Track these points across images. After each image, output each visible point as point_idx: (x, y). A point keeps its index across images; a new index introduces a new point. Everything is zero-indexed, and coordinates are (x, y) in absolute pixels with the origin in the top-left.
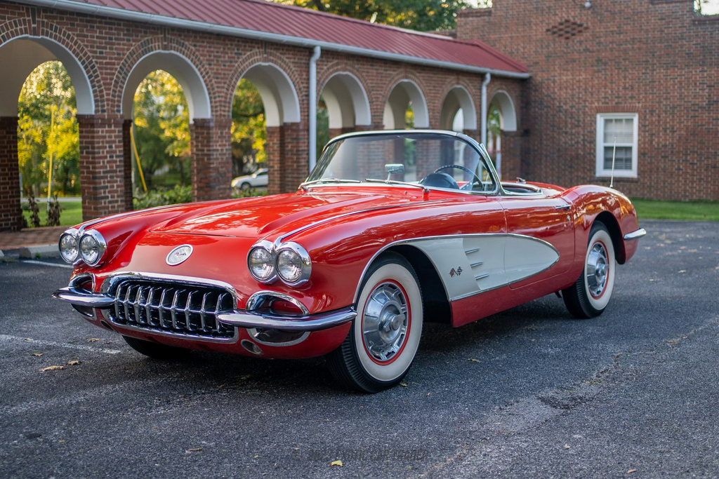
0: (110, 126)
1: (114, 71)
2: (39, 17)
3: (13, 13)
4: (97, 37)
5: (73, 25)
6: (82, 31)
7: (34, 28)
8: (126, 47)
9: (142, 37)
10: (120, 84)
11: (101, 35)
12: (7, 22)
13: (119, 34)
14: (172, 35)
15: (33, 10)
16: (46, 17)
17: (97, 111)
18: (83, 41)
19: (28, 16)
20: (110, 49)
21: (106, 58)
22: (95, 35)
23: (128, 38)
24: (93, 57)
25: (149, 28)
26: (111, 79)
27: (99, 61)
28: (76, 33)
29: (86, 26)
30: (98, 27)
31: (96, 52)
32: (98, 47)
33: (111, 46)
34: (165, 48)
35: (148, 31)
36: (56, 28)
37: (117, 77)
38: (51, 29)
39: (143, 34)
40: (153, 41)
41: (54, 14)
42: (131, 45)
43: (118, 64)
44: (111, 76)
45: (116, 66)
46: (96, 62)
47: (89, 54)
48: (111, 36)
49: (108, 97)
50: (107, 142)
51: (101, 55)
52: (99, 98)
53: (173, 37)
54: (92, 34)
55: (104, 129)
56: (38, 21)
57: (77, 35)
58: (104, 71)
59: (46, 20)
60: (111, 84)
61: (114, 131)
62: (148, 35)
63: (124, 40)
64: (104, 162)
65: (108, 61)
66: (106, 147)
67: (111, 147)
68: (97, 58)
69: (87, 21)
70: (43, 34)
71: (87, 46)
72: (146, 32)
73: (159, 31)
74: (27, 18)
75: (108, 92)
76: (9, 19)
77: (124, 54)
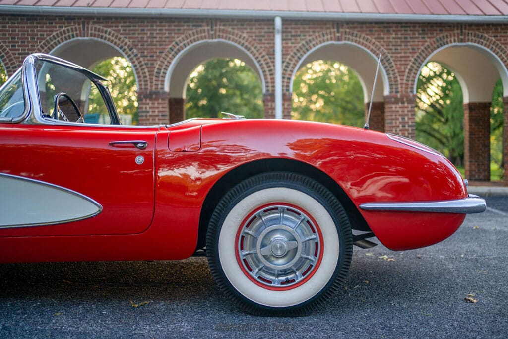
0: (403, 103)
1: (408, 62)
2: (342, 28)
3: (322, 28)
4: (393, 38)
5: (371, 31)
6: (380, 35)
7: (338, 37)
8: (420, 43)
9: (437, 34)
10: (414, 71)
11: (397, 36)
12: (317, 34)
13: (414, 34)
14: (469, 30)
15: (338, 25)
16: (349, 28)
17: (391, 92)
18: (380, 42)
19: (334, 28)
20: (405, 45)
21: (401, 53)
22: (391, 36)
23: (423, 36)
24: (389, 53)
25: (445, 27)
26: (405, 68)
27: (394, 55)
28: (373, 37)
29: (383, 31)
30: (394, 31)
31: (391, 49)
32: (393, 45)
33: (406, 44)
34: (462, 41)
35: (444, 29)
36: (357, 35)
37: (412, 66)
38: (352, 35)
39: (438, 32)
40: (449, 36)
41: (356, 25)
42: (426, 41)
43: (412, 57)
44: (405, 66)
45: (411, 58)
46: (392, 57)
47: (385, 51)
48: (406, 36)
49: (402, 82)
50: (400, 115)
51: (397, 51)
52: (393, 83)
53: (470, 32)
54: (389, 36)
55: (398, 106)
56: (342, 32)
57: (375, 38)
58: (398, 63)
59: (348, 30)
60: (404, 72)
61: (407, 107)
62: (444, 31)
63: (418, 38)
64: (396, 130)
65: (403, 54)
66: (398, 119)
67: (403, 119)
68: (393, 53)
69: (385, 27)
70: (345, 40)
71: (383, 45)
72: (441, 31)
73: (456, 29)
74: (332, 30)
75: (402, 78)
76: (319, 32)
77: (418, 49)
